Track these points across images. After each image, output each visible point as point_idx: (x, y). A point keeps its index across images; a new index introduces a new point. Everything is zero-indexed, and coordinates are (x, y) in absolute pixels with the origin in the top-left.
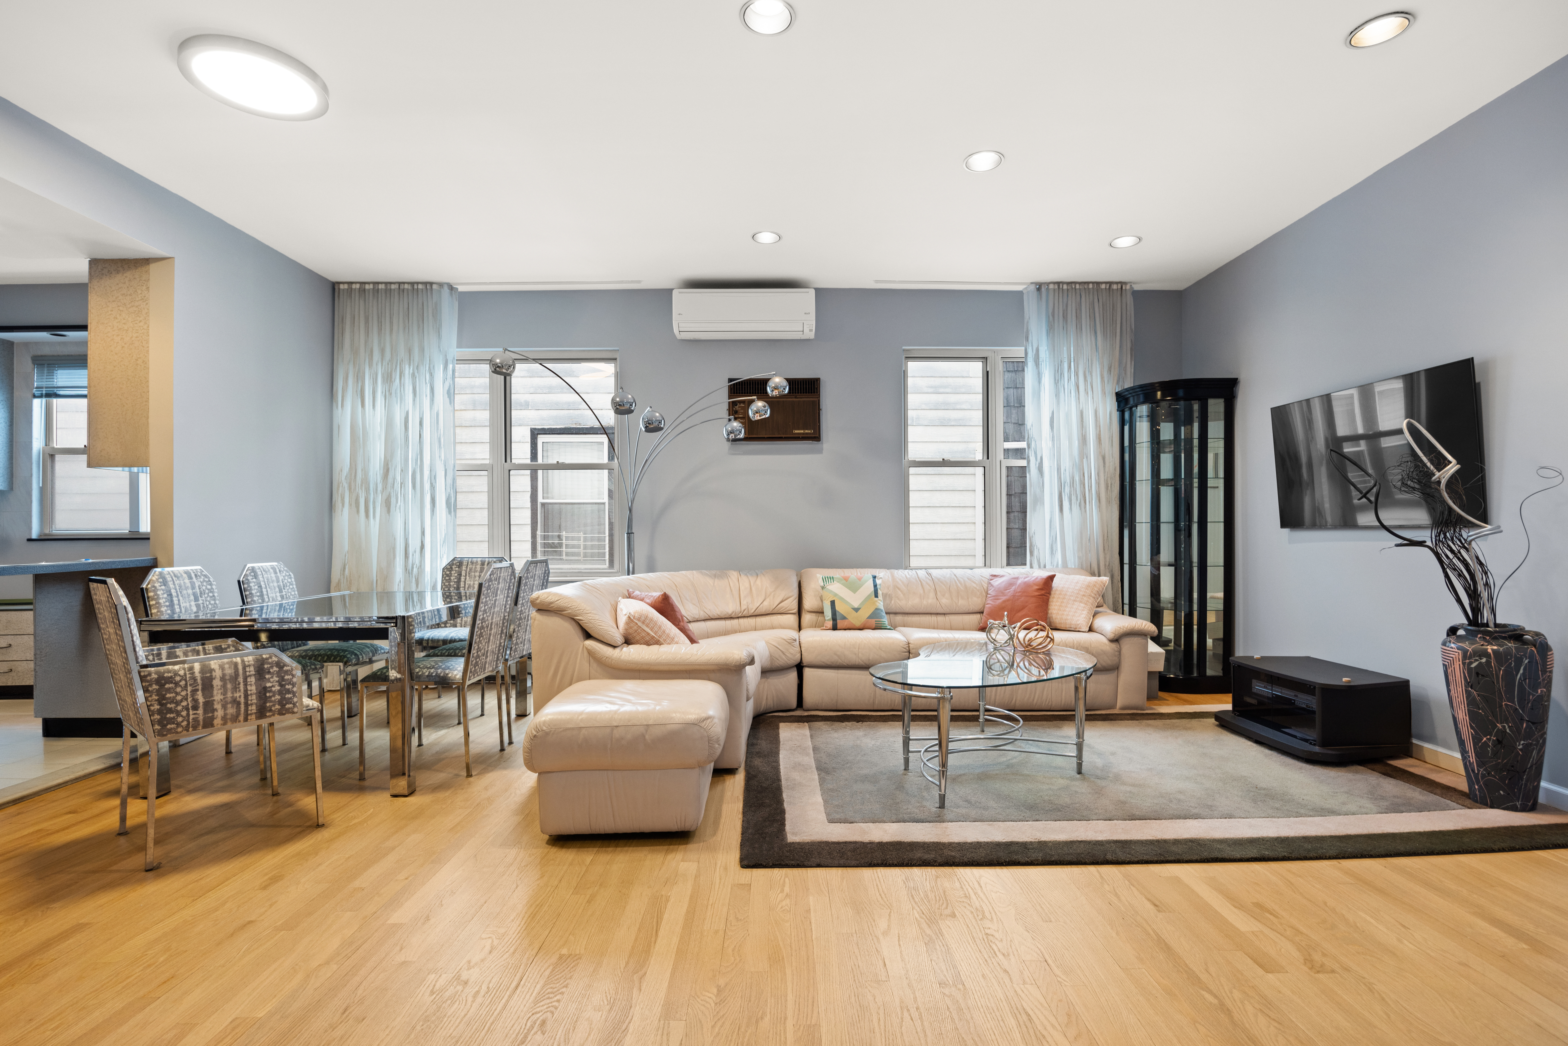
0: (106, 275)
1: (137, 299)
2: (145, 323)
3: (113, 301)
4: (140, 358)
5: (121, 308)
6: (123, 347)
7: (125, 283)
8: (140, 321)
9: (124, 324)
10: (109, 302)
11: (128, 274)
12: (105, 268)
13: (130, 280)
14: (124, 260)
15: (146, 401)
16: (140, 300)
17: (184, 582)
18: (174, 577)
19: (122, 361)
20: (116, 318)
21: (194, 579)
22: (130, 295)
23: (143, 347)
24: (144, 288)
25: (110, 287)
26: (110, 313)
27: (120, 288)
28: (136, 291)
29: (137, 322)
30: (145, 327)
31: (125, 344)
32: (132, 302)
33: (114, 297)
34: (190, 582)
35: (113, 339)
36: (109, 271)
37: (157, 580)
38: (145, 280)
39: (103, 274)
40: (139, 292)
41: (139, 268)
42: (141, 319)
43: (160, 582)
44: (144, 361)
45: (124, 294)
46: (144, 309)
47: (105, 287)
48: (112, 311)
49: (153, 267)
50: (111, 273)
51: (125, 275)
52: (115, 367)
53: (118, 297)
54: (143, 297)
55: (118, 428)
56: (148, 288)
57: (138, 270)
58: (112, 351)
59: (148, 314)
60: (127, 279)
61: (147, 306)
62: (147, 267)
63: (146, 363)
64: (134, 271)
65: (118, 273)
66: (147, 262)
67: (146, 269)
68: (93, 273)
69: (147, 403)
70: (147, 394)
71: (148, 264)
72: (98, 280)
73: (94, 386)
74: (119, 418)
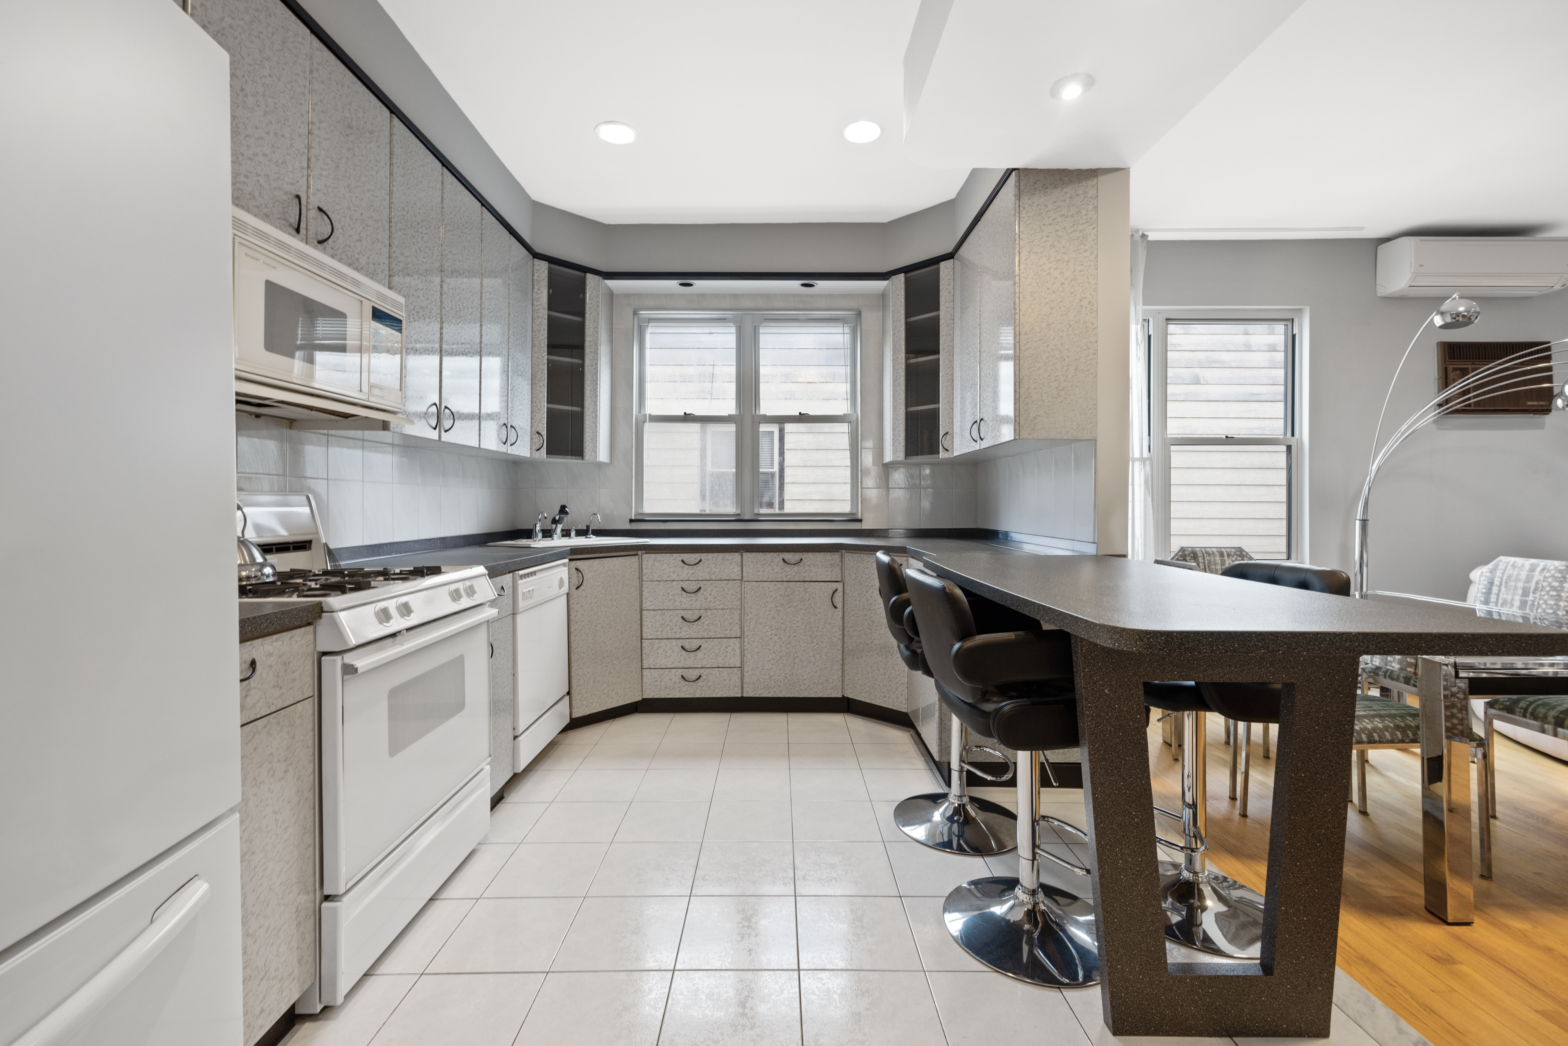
0: (1040, 191)
1: (1081, 222)
2: (1092, 253)
3: (1050, 224)
4: (1085, 298)
5: (1060, 233)
6: (1062, 284)
7: (1064, 201)
8: (1085, 251)
9: (1064, 253)
10: (1044, 225)
11: (1069, 189)
12: (1039, 181)
13: (1071, 197)
14: (1063, 171)
15: (1094, 354)
16: (1085, 223)
17: (1214, 559)
18: (1205, 554)
19: (1061, 301)
20: (1053, 246)
21: (1226, 558)
22: (1072, 216)
23: (1090, 283)
24: (1091, 207)
25: (1045, 205)
26: (1045, 239)
27: (1059, 207)
28: (1079, 211)
29: (1080, 251)
30: (1092, 257)
31: (1066, 279)
32: (1073, 225)
33: (1051, 219)
34: (1221, 560)
35: (1049, 274)
36: (1044, 185)
37: (1189, 554)
38: (1091, 198)
39: (1035, 189)
40: (1084, 212)
41: (1083, 182)
42: (1086, 247)
43: (1191, 557)
44: (1090, 302)
45: (1064, 215)
46: (1090, 234)
47: (1038, 205)
48: (1048, 236)
49: (1102, 179)
50: (1047, 188)
51: (1065, 190)
52: (1052, 309)
53: (1055, 219)
54: (1089, 220)
55: (1057, 388)
56: (1096, 208)
57: (1081, 184)
58: (1048, 289)
59: (1096, 241)
60: (1068, 195)
61: (1095, 231)
62: (1095, 180)
63: (1093, 305)
64: (1077, 186)
65: (1056, 188)
66: (1093, 173)
67: (1093, 183)
68: (1022, 188)
69: (1095, 356)
70: (1096, 344)
71: (1096, 176)
72: (1029, 196)
73: (1025, 334)
74: (1058, 376)
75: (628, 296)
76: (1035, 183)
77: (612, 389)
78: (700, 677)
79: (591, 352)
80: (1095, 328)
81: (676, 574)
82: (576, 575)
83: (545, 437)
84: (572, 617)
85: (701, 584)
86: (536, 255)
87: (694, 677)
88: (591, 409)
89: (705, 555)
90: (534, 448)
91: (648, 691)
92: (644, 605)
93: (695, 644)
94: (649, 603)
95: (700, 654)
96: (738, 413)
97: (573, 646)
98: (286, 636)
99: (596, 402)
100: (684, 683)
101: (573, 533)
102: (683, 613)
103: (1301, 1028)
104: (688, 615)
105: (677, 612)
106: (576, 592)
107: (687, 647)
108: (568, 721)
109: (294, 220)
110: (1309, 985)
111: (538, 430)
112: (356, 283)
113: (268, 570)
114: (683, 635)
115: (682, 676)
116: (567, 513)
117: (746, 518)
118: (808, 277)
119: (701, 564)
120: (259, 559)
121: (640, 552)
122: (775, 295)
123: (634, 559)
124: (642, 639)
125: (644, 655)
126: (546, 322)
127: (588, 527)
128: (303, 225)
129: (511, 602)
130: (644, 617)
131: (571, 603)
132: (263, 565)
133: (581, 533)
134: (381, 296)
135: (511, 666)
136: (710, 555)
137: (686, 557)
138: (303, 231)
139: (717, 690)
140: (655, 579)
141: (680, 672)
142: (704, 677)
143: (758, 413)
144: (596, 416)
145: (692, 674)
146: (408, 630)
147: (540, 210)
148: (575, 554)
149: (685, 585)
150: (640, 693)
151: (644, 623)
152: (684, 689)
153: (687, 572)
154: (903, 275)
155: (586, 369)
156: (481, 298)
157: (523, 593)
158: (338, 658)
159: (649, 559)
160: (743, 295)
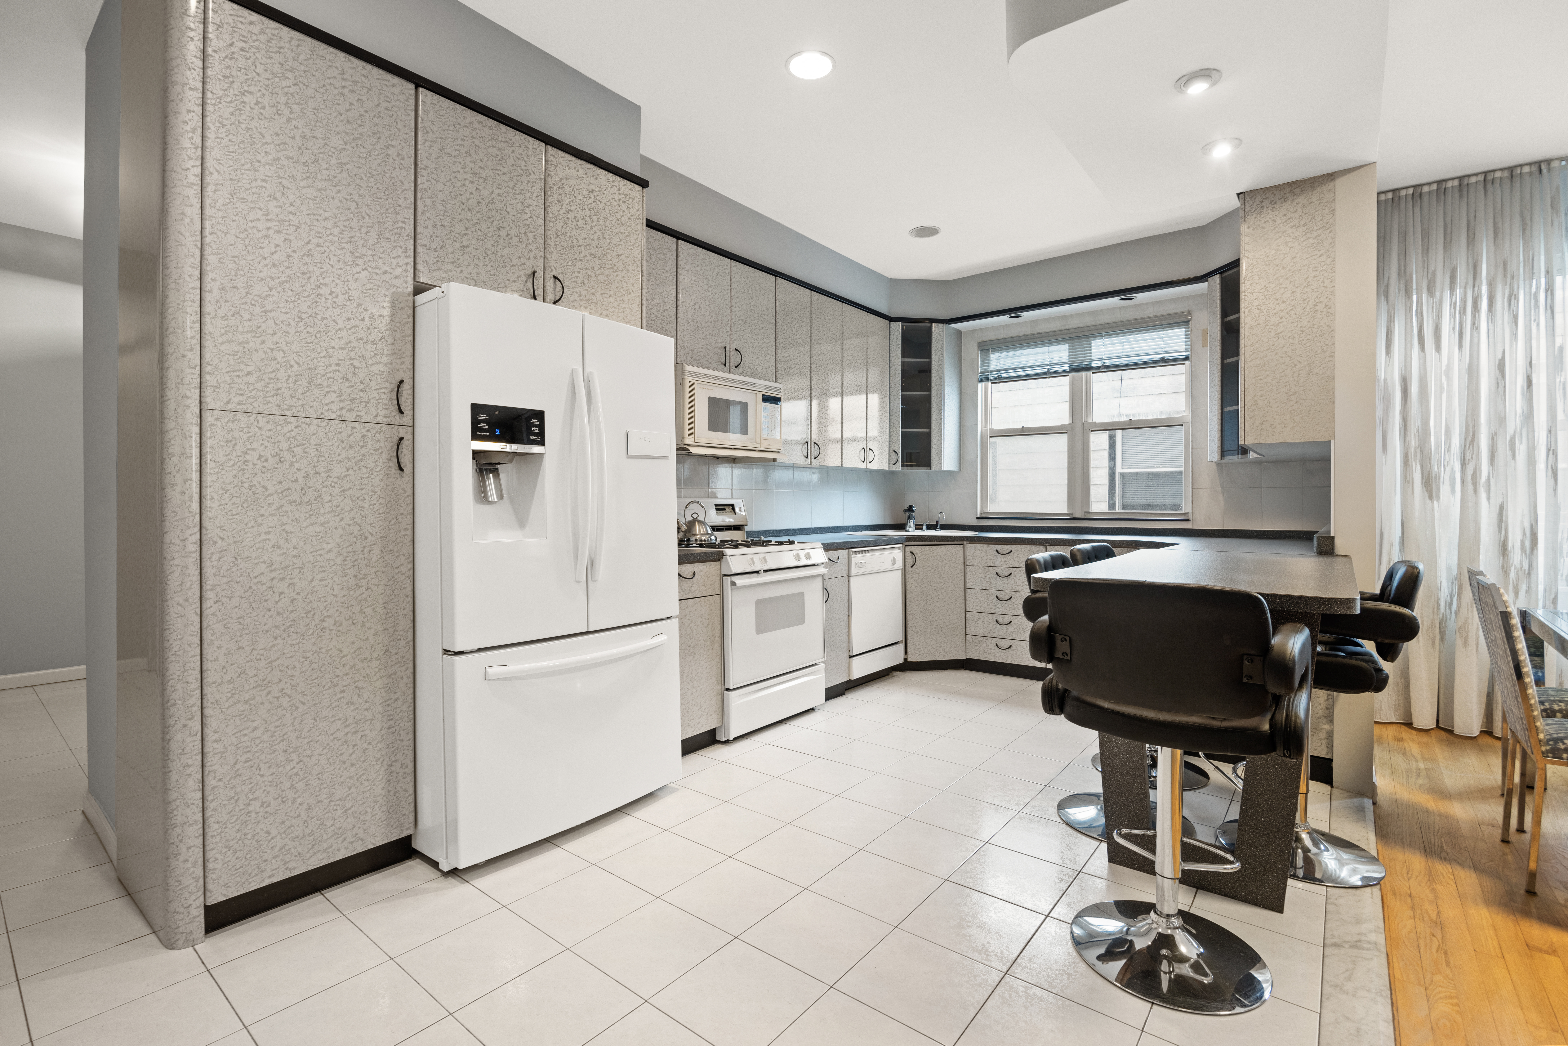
0: (1268, 207)
1: (1316, 228)
2: (1329, 257)
3: (1280, 238)
4: (1321, 302)
5: (1291, 244)
6: (1294, 292)
7: (1296, 211)
8: (1321, 256)
9: (1295, 262)
10: (1273, 240)
11: (1302, 200)
12: (1266, 198)
13: (1304, 207)
14: (1295, 182)
15: (1331, 356)
19: (1292, 309)
23: (1326, 287)
24: (1327, 211)
25: (1274, 220)
27: (1291, 218)
28: (1313, 219)
29: (1315, 257)
30: (1329, 261)
32: (1306, 233)
33: (1280, 232)
36: (1272, 201)
38: (1328, 202)
39: (1263, 207)
40: (1319, 219)
41: (1318, 189)
42: (1322, 252)
44: (1326, 306)
45: (1295, 226)
46: (1326, 238)
47: (1266, 222)
49: (1340, 182)
50: (1275, 203)
51: (1296, 201)
52: (1281, 318)
53: (1286, 231)
54: (1324, 224)
55: (1287, 393)
56: (1333, 212)
57: (1316, 191)
58: (1277, 300)
59: (1333, 244)
60: (1301, 205)
61: (1332, 234)
62: (1332, 184)
63: (1330, 308)
64: (1310, 194)
65: (1285, 201)
66: (1331, 177)
67: (1329, 188)
68: (1248, 209)
69: (1332, 359)
70: (1333, 347)
71: (1334, 179)
72: (1255, 216)
73: (1252, 346)
74: (1288, 382)
75: (973, 331)
76: (1262, 202)
77: (960, 410)
78: (1011, 646)
79: (936, 385)
80: (1332, 331)
81: (992, 561)
82: (911, 557)
83: (900, 454)
84: (908, 588)
85: (1012, 570)
86: (891, 319)
87: (1006, 647)
88: (937, 429)
89: (1015, 546)
90: (892, 463)
91: (971, 653)
92: (967, 585)
93: (1007, 619)
94: (971, 583)
95: (1010, 628)
96: (1071, 422)
97: (908, 609)
98: (708, 564)
99: (941, 423)
100: (998, 650)
101: (925, 527)
102: (998, 594)
103: (1257, 899)
104: (1002, 595)
105: (993, 592)
106: (911, 569)
107: (1000, 621)
108: (902, 661)
109: (723, 361)
110: (1265, 869)
111: (895, 449)
112: (753, 384)
113: (713, 538)
114: (997, 611)
115: (997, 645)
116: (913, 511)
117: (1077, 516)
118: (1125, 293)
119: (1011, 554)
120: (710, 532)
121: (965, 542)
122: (1102, 310)
123: (960, 548)
124: (966, 611)
125: (967, 624)
126: (900, 368)
127: (937, 522)
128: (727, 361)
129: (847, 568)
130: (967, 594)
131: (907, 577)
132: (711, 535)
133: (930, 527)
134: (767, 387)
135: (846, 609)
136: (1019, 547)
137: (999, 547)
138: (727, 364)
139: (1024, 660)
140: (975, 564)
141: (994, 641)
142: (1013, 647)
143: (1090, 420)
144: (941, 435)
145: (1004, 644)
146: (765, 571)
147: (896, 285)
148: (910, 541)
149: (999, 570)
150: (964, 654)
151: (967, 598)
152: (998, 655)
153: (1000, 560)
154: (1218, 276)
155: (933, 398)
156: (842, 365)
157: (856, 564)
158: (729, 578)
159: (971, 548)
160: (1071, 316)
